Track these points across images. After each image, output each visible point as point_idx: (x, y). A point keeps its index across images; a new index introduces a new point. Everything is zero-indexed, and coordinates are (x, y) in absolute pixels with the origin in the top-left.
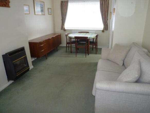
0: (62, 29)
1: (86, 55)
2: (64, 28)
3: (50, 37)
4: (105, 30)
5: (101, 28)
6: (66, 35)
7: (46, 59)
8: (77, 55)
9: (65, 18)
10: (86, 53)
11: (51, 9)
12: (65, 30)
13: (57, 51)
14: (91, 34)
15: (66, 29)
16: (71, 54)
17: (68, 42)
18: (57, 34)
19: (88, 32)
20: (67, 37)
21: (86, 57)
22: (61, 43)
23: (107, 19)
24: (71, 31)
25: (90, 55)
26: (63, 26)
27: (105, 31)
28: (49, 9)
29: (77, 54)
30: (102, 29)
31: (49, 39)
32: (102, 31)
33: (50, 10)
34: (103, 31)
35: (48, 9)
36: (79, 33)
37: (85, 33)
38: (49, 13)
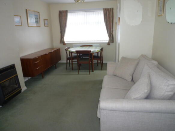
0: (61, 43)
1: (90, 72)
2: (64, 42)
3: (47, 52)
4: (111, 42)
5: (106, 41)
6: (66, 49)
7: (43, 78)
8: (79, 73)
9: (64, 30)
10: (89, 70)
11: (47, 20)
12: (64, 44)
13: (56, 68)
14: (95, 47)
15: (65, 42)
16: (72, 71)
17: (69, 58)
18: (56, 48)
19: (91, 46)
20: (67, 51)
21: (90, 74)
22: (60, 59)
23: (113, 31)
24: (72, 45)
25: (95, 72)
26: (63, 39)
29: (79, 71)
30: (108, 42)
31: (46, 54)
32: (107, 44)
33: (46, 22)
34: (109, 44)
35: (44, 20)
36: (81, 46)
37: (88, 47)
38: (45, 25)
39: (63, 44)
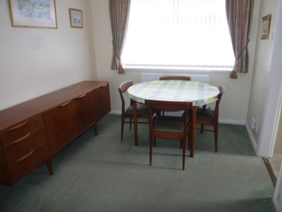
0: (113, 68)
1: (184, 156)
2: (120, 67)
5: (227, 67)
9: (120, 36)
11: (80, 12)
12: (121, 71)
14: (197, 83)
15: (124, 67)
18: (101, 82)
19: (188, 79)
21: (183, 169)
23: (248, 40)
24: (140, 76)
26: (117, 60)
27: (239, 74)
28: (72, 11)
30: (231, 69)
32: (229, 76)
33: (76, 16)
34: (233, 75)
35: (70, 10)
36: (161, 79)
37: (179, 82)
38: (73, 25)
39: (117, 71)
